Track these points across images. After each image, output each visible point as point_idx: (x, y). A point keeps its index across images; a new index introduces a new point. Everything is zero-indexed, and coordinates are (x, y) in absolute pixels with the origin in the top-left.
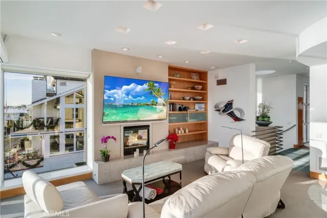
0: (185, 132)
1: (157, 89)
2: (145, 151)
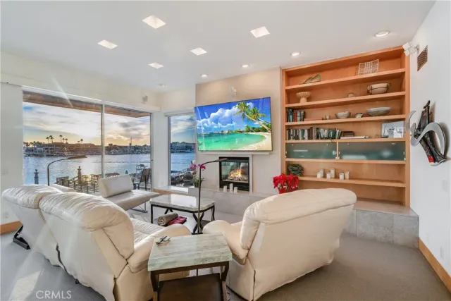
0: (325, 176)
1: (251, 109)
2: (236, 188)
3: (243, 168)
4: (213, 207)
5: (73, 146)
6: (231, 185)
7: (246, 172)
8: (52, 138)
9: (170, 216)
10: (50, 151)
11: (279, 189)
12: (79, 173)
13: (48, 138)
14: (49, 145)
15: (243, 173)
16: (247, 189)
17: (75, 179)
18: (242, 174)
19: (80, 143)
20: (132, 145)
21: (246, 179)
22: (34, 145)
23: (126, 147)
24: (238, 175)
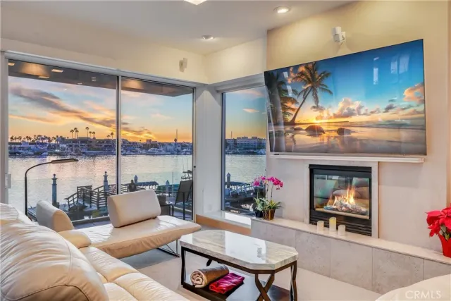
2: (342, 228)
3: (358, 186)
4: (293, 265)
5: (101, 142)
6: (333, 221)
7: (365, 195)
8: (77, 131)
9: (214, 271)
10: (74, 149)
11: (442, 238)
12: (106, 181)
13: (72, 131)
14: (74, 141)
15: (359, 197)
16: (368, 232)
17: (100, 189)
18: (356, 198)
19: (110, 138)
20: (178, 141)
21: (364, 210)
22: (57, 141)
23: (170, 144)
24: (349, 200)
